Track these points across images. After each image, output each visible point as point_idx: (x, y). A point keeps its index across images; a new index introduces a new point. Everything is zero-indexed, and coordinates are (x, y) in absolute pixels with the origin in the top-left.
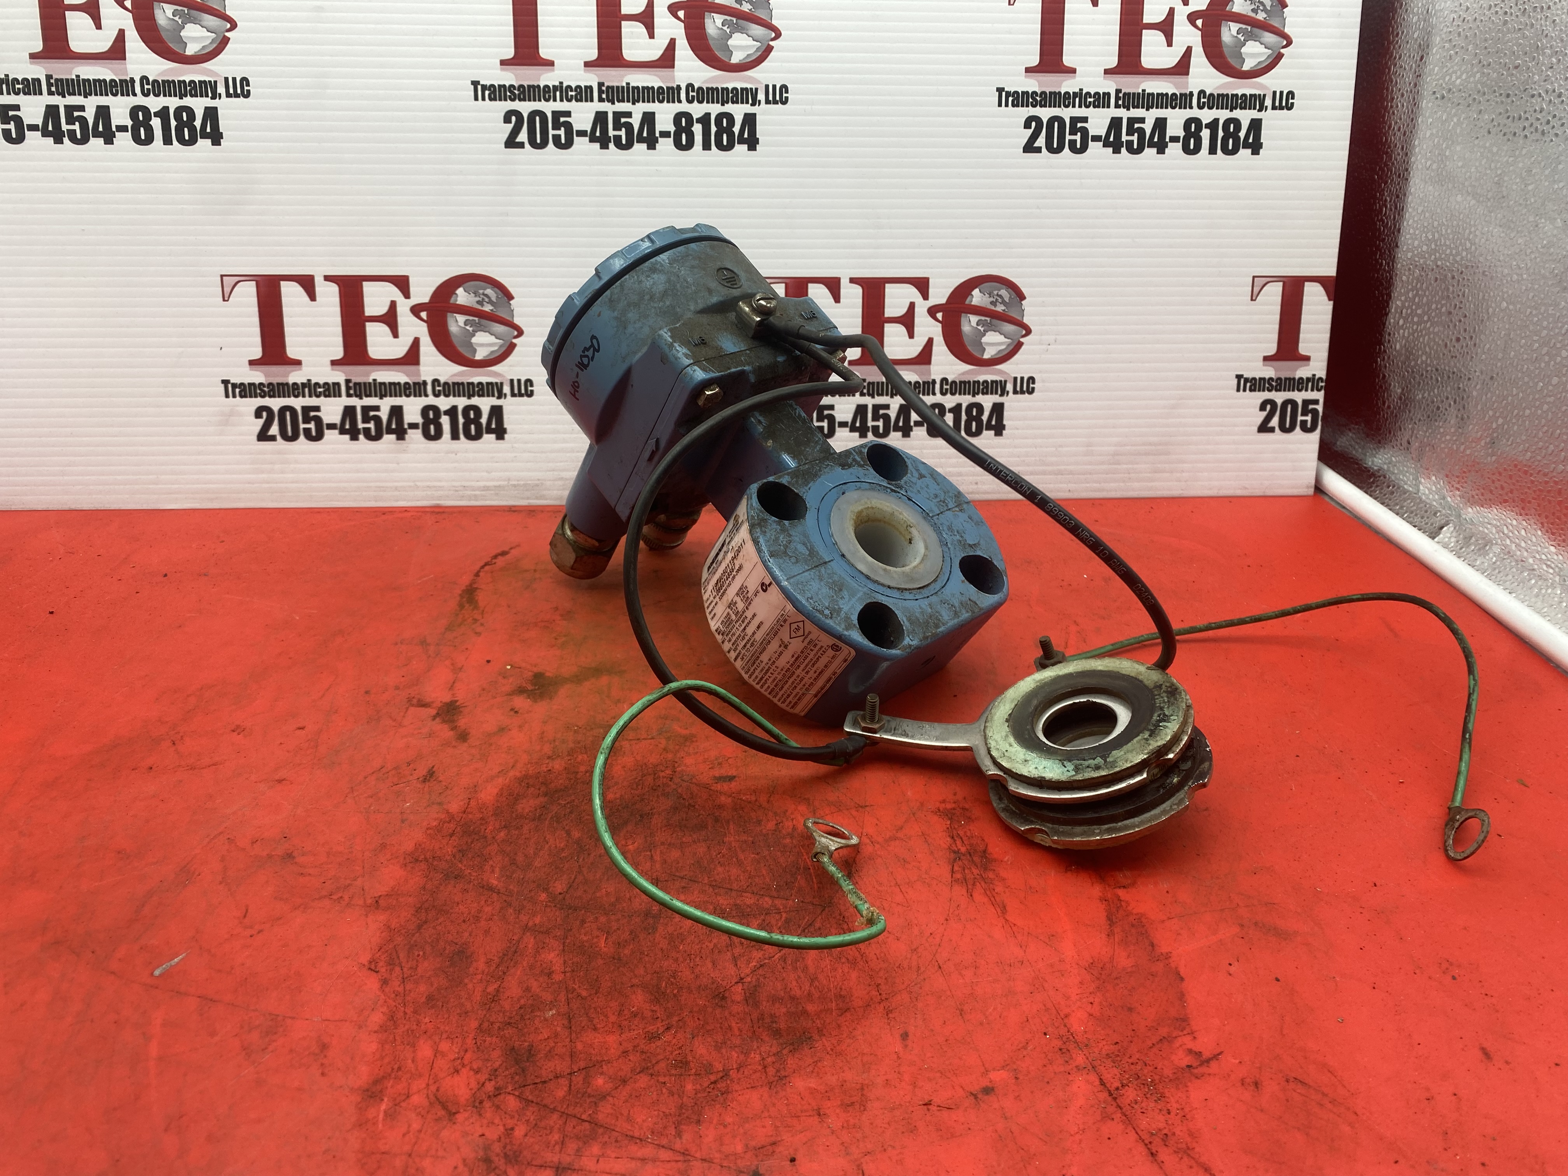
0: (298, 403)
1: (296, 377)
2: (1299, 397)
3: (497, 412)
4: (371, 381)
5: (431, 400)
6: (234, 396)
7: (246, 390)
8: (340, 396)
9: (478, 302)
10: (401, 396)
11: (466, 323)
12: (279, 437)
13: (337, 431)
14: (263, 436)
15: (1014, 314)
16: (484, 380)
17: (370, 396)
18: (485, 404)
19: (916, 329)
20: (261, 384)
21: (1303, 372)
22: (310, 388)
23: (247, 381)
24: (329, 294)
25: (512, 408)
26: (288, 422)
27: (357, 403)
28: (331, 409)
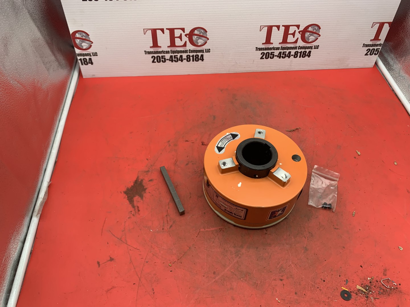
0: (160, 55)
1: (160, 50)
3: (202, 56)
4: (176, 50)
5: (188, 54)
6: (147, 54)
7: (149, 53)
8: (169, 53)
9: (200, 33)
10: (182, 53)
11: (197, 38)
12: (157, 62)
13: (169, 61)
14: (153, 62)
15: (317, 32)
16: (200, 49)
17: (176, 53)
18: (200, 54)
19: (295, 36)
20: (153, 52)
21: (378, 43)
22: (163, 52)
23: (149, 51)
24: (167, 32)
25: (205, 55)
26: (158, 59)
27: (173, 55)
28: (167, 56)
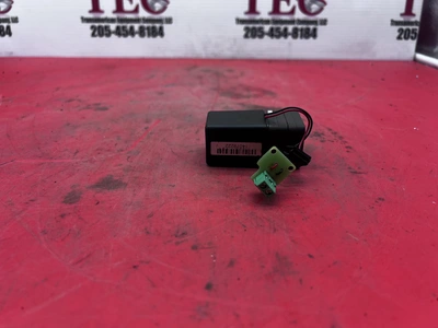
0: (103, 24)
1: (102, 16)
2: (411, 28)
3: (161, 28)
4: (125, 18)
5: (141, 24)
6: (84, 22)
7: (88, 20)
8: (115, 22)
10: (133, 23)
12: (98, 36)
13: (114, 34)
14: (93, 35)
16: (157, 18)
17: (124, 23)
18: (158, 25)
19: (290, 3)
20: (93, 19)
21: (413, 19)
22: (106, 20)
23: (88, 17)
25: (166, 27)
26: (100, 31)
27: (121, 25)
28: (113, 27)
